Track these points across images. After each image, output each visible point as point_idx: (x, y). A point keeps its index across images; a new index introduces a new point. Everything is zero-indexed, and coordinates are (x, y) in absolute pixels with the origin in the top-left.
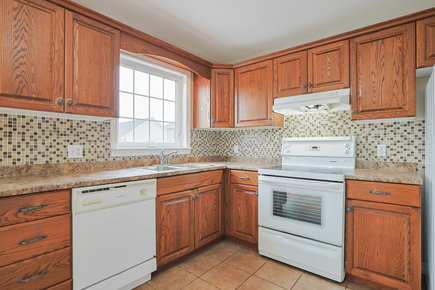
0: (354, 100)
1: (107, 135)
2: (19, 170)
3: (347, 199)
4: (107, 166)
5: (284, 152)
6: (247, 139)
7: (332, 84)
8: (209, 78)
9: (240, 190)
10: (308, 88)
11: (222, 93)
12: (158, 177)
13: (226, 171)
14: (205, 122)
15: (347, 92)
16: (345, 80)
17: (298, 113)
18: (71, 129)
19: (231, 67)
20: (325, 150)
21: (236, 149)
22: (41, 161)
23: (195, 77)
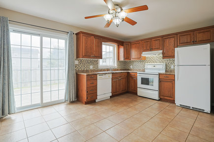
0: (163, 53)
1: (97, 63)
2: (82, 71)
3: (159, 79)
4: (97, 71)
5: (146, 68)
6: (135, 64)
7: (158, 49)
8: (123, 46)
9: (133, 78)
10: (151, 50)
11: (127, 50)
12: (112, 73)
13: (128, 72)
14: (122, 59)
15: (162, 51)
16: (161, 48)
17: (150, 56)
18: (91, 62)
19: (129, 42)
20: (157, 67)
21: (131, 67)
22: (86, 69)
23: (118, 46)
